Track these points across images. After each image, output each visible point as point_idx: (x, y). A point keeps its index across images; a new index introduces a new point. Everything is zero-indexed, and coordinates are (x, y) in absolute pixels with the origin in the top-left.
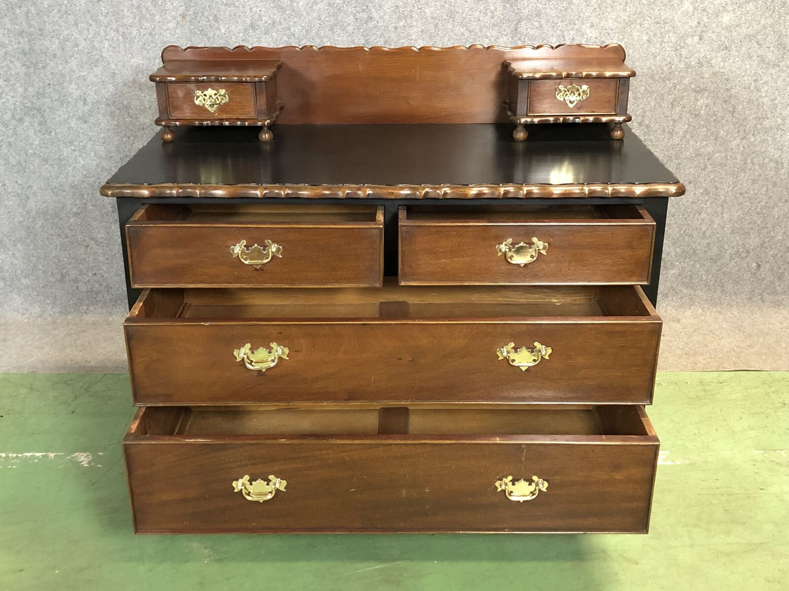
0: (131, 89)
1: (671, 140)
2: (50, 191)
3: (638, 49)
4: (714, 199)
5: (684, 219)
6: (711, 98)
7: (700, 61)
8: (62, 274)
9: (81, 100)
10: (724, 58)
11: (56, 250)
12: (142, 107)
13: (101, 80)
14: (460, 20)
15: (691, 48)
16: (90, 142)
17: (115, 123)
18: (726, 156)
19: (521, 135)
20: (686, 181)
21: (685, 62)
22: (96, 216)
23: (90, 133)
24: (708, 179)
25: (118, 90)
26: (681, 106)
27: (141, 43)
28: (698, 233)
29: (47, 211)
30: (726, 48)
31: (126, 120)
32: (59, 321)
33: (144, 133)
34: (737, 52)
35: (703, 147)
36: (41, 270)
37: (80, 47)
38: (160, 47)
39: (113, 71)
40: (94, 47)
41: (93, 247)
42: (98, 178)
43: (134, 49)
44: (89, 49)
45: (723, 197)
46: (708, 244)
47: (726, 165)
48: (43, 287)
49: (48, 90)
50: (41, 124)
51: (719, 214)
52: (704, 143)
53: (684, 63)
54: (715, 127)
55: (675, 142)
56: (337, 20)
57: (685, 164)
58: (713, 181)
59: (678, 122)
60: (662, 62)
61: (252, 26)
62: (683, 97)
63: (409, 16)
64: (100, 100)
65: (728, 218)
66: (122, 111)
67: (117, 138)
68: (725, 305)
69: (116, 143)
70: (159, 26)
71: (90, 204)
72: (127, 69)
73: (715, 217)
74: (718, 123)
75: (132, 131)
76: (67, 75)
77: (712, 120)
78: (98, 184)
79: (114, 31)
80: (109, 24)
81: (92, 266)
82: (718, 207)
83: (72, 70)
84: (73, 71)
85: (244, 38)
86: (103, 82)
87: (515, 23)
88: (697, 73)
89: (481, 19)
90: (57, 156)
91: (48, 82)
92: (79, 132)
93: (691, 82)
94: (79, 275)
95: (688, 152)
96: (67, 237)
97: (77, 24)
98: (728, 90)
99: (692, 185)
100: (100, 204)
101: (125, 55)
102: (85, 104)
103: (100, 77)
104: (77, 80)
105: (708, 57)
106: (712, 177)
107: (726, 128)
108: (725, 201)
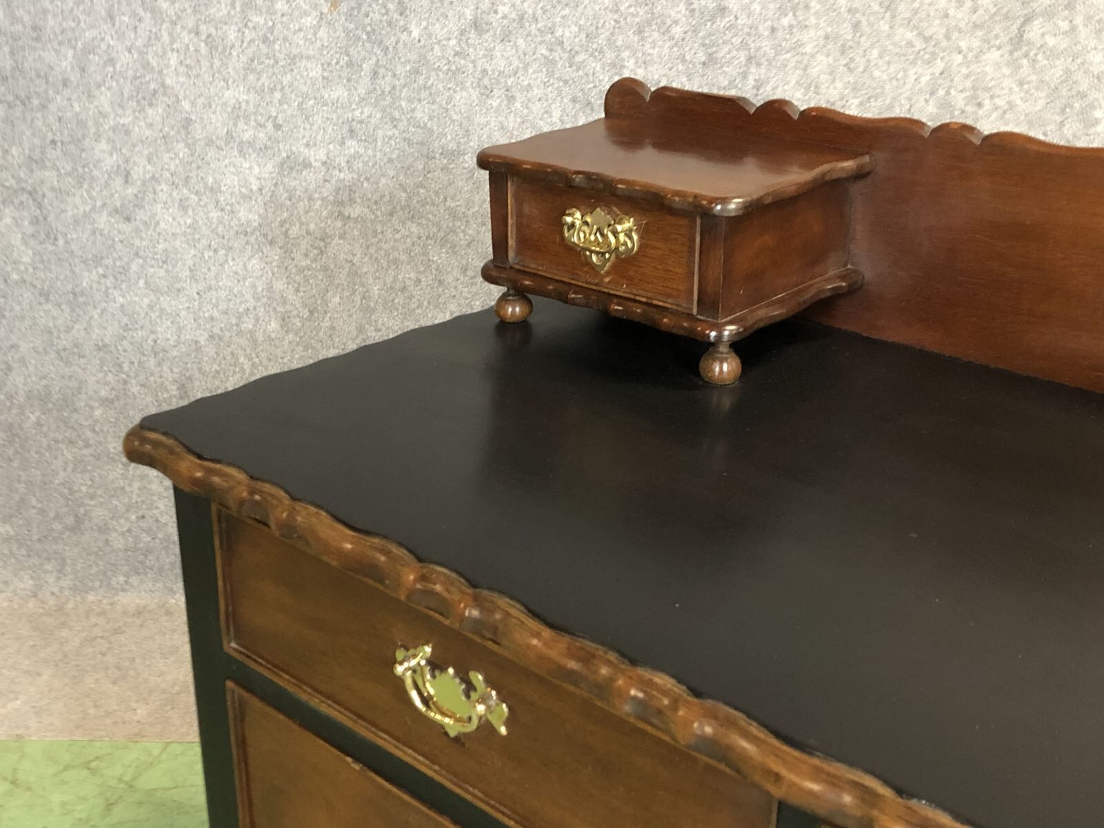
0: (224, 153)
2: (53, 355)
8: (76, 516)
9: (118, 175)
11: (65, 470)
12: (243, 190)
13: (161, 134)
14: (907, 15)
16: (137, 260)
17: (189, 221)
23: (137, 242)
25: (196, 155)
27: (244, 58)
29: (49, 394)
31: (211, 215)
32: (71, 605)
33: (247, 243)
36: (34, 507)
37: (118, 66)
38: (283, 66)
39: (186, 116)
40: (146, 66)
42: (152, 332)
43: (230, 70)
44: (137, 70)
48: (39, 540)
49: (51, 154)
50: (35, 221)
56: (653, 13)
61: (478, 25)
63: (801, 6)
64: (157, 175)
66: (204, 197)
67: (192, 252)
69: (190, 263)
70: (282, 23)
71: (134, 381)
72: (215, 112)
76: (90, 123)
78: (152, 343)
79: (190, 32)
80: (179, 17)
81: (137, 502)
83: (100, 113)
84: (103, 115)
85: (457, 49)
86: (164, 137)
87: (1019, 22)
89: (951, 12)
90: (71, 286)
91: (50, 136)
92: (114, 240)
94: (112, 518)
96: (87, 445)
97: (111, 17)
100: (155, 382)
101: (211, 83)
102: (127, 182)
103: (159, 128)
104: (111, 134)
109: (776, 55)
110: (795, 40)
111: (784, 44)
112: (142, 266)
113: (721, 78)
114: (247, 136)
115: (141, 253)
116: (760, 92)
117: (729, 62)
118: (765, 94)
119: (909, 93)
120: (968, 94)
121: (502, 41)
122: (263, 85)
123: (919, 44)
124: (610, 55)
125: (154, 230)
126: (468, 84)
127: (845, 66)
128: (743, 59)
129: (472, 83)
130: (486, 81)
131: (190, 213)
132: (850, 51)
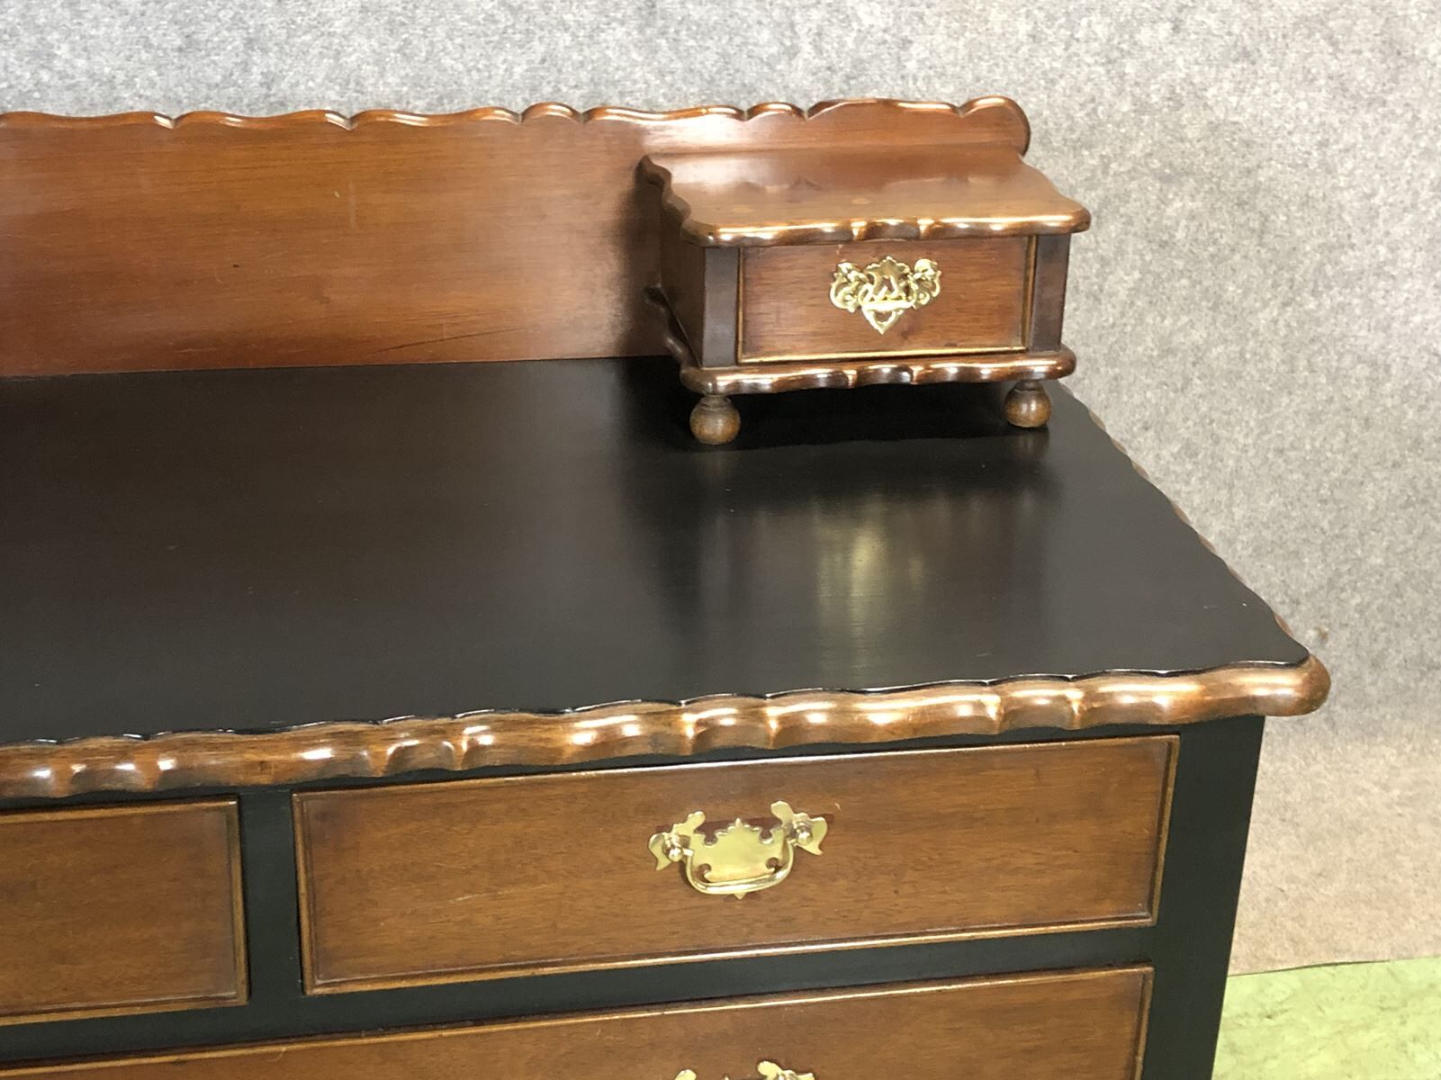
1: (1096, 314)
3: (1005, 61)
4: (1210, 467)
6: (1202, 194)
7: (1173, 92)
10: (1240, 82)
15: (1149, 56)
18: (1242, 354)
19: (716, 426)
20: (1134, 424)
21: (1133, 95)
24: (1194, 416)
26: (1124, 220)
30: (1246, 54)
34: (1273, 65)
35: (1180, 330)
45: (1231, 463)
47: (1239, 377)
51: (1223, 507)
52: (1185, 319)
53: (1129, 98)
54: (1213, 275)
55: (1107, 320)
57: (1131, 379)
58: (1208, 421)
59: (1113, 263)
60: (1069, 97)
62: (1128, 193)
65: (1244, 517)
73: (1213, 515)
74: (1220, 262)
77: (1205, 255)
82: (1219, 489)
88: (1166, 127)
93: (1148, 151)
95: (1139, 344)
99: (1151, 433)
105: (1197, 80)
106: (1204, 409)
107: (1243, 277)
108: (1237, 472)
109: (288, 37)
110: (314, 15)
111: (299, 20)
113: (209, 71)
116: (273, 92)
117: (219, 48)
118: (281, 95)
119: (497, 91)
120: (585, 90)
123: (503, 18)
124: (28, 40)
127: (398, 51)
128: (239, 43)
132: (402, 30)
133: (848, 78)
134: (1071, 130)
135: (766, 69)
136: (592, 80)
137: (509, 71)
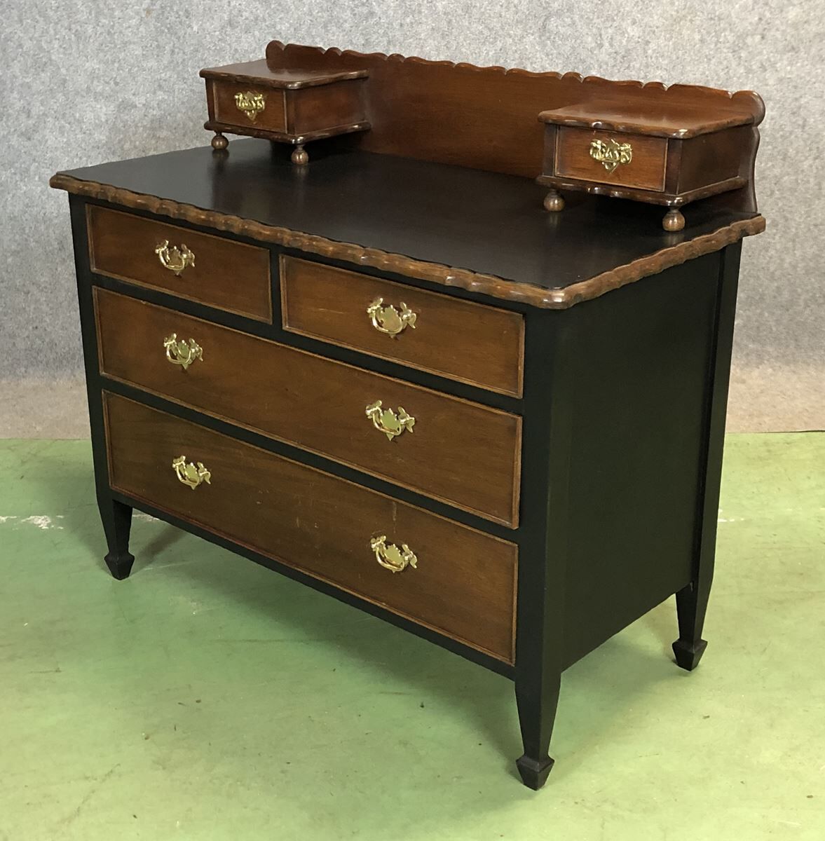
0: (85, 99)
4: (783, 232)
5: (748, 257)
7: (762, 64)
9: (24, 112)
10: (791, 61)
12: (97, 121)
13: (49, 88)
14: (477, 16)
15: (751, 49)
17: (65, 140)
18: (796, 180)
21: (745, 66)
22: (39, 255)
23: (34, 153)
24: (776, 208)
25: (69, 100)
27: (97, 44)
28: (764, 273)
31: (78, 136)
33: (99, 153)
34: (805, 54)
37: (24, 48)
38: (120, 48)
39: (63, 77)
40: (41, 48)
41: (35, 293)
42: (43, 208)
43: (89, 50)
44: (35, 51)
45: (794, 230)
46: (778, 288)
47: (796, 191)
51: (790, 250)
53: (743, 67)
54: (782, 144)
56: (332, 16)
61: (230, 23)
63: (417, 11)
64: (46, 112)
65: (800, 255)
66: (74, 125)
68: (800, 363)
70: (119, 23)
71: (32, 239)
72: (80, 75)
73: (785, 254)
74: (785, 139)
75: (85, 150)
76: (8, 82)
78: (43, 215)
79: (66, 29)
80: (60, 20)
81: (32, 318)
82: (788, 242)
83: (14, 75)
84: (15, 77)
85: (220, 37)
86: (51, 90)
87: (542, 19)
89: (503, 14)
92: (20, 151)
94: (17, 328)
97: (21, 21)
98: (796, 99)
100: (44, 239)
101: (78, 58)
102: (28, 116)
103: (48, 84)
104: (20, 88)
105: (772, 60)
106: (780, 205)
107: (795, 145)
108: (796, 235)
110: (414, 31)
111: (408, 33)
112: (37, 167)
114: (99, 89)
115: (37, 159)
120: (517, 62)
121: (246, 32)
122: (108, 59)
123: (486, 32)
125: (44, 146)
126: (227, 57)
127: (445, 45)
128: (385, 43)
129: (229, 57)
130: (237, 56)
131: (66, 135)
132: (447, 37)
133: (624, 57)
134: (718, 80)
135: (590, 53)
136: (520, 57)
137: (487, 53)
